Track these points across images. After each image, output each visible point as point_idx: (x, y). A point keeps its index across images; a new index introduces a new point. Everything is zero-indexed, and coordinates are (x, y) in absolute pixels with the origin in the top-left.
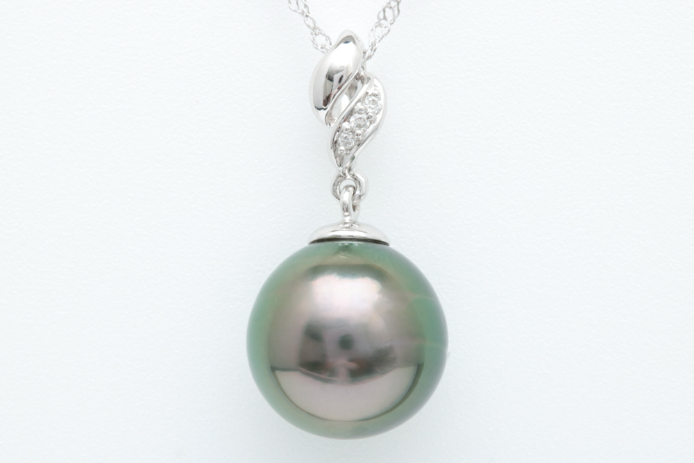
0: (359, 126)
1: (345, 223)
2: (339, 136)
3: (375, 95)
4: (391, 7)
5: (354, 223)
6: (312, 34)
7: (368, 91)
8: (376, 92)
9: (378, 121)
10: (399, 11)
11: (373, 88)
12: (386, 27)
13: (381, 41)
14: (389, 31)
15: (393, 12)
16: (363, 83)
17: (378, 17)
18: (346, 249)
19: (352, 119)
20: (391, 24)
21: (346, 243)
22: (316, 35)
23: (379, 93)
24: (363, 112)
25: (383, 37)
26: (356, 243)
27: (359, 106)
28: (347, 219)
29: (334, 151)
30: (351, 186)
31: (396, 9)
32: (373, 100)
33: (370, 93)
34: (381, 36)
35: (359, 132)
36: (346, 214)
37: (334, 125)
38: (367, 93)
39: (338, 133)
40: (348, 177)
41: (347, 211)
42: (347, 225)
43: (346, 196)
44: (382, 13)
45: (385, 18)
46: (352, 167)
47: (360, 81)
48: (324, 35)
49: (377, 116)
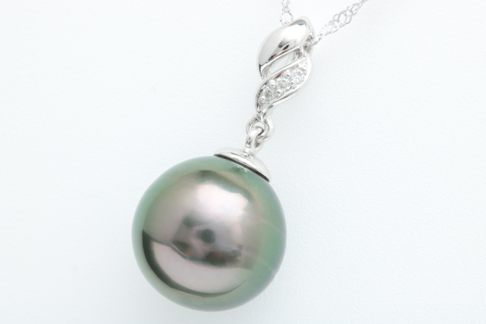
0: (282, 87)
1: (245, 152)
2: (265, 87)
3: (303, 70)
4: (346, 15)
5: (252, 155)
6: (283, 10)
7: (299, 65)
8: (304, 68)
9: (296, 89)
10: (351, 20)
11: (304, 64)
12: (336, 27)
13: (328, 35)
14: (337, 31)
15: (346, 19)
16: (299, 57)
17: (334, 17)
18: (237, 170)
19: (279, 79)
20: (341, 27)
21: (239, 166)
22: (285, 12)
23: (306, 69)
24: (288, 78)
25: (330, 33)
26: (246, 170)
27: (288, 72)
28: (247, 150)
29: (258, 98)
30: (260, 128)
31: (349, 18)
32: (300, 73)
33: (300, 67)
34: (329, 32)
35: (280, 91)
36: (248, 146)
37: (266, 79)
38: (298, 66)
39: (265, 86)
40: (262, 120)
41: (249, 144)
42: (245, 154)
43: (254, 133)
44: (338, 16)
45: (338, 21)
46: (267, 114)
47: (298, 56)
48: (290, 14)
49: (298, 85)
